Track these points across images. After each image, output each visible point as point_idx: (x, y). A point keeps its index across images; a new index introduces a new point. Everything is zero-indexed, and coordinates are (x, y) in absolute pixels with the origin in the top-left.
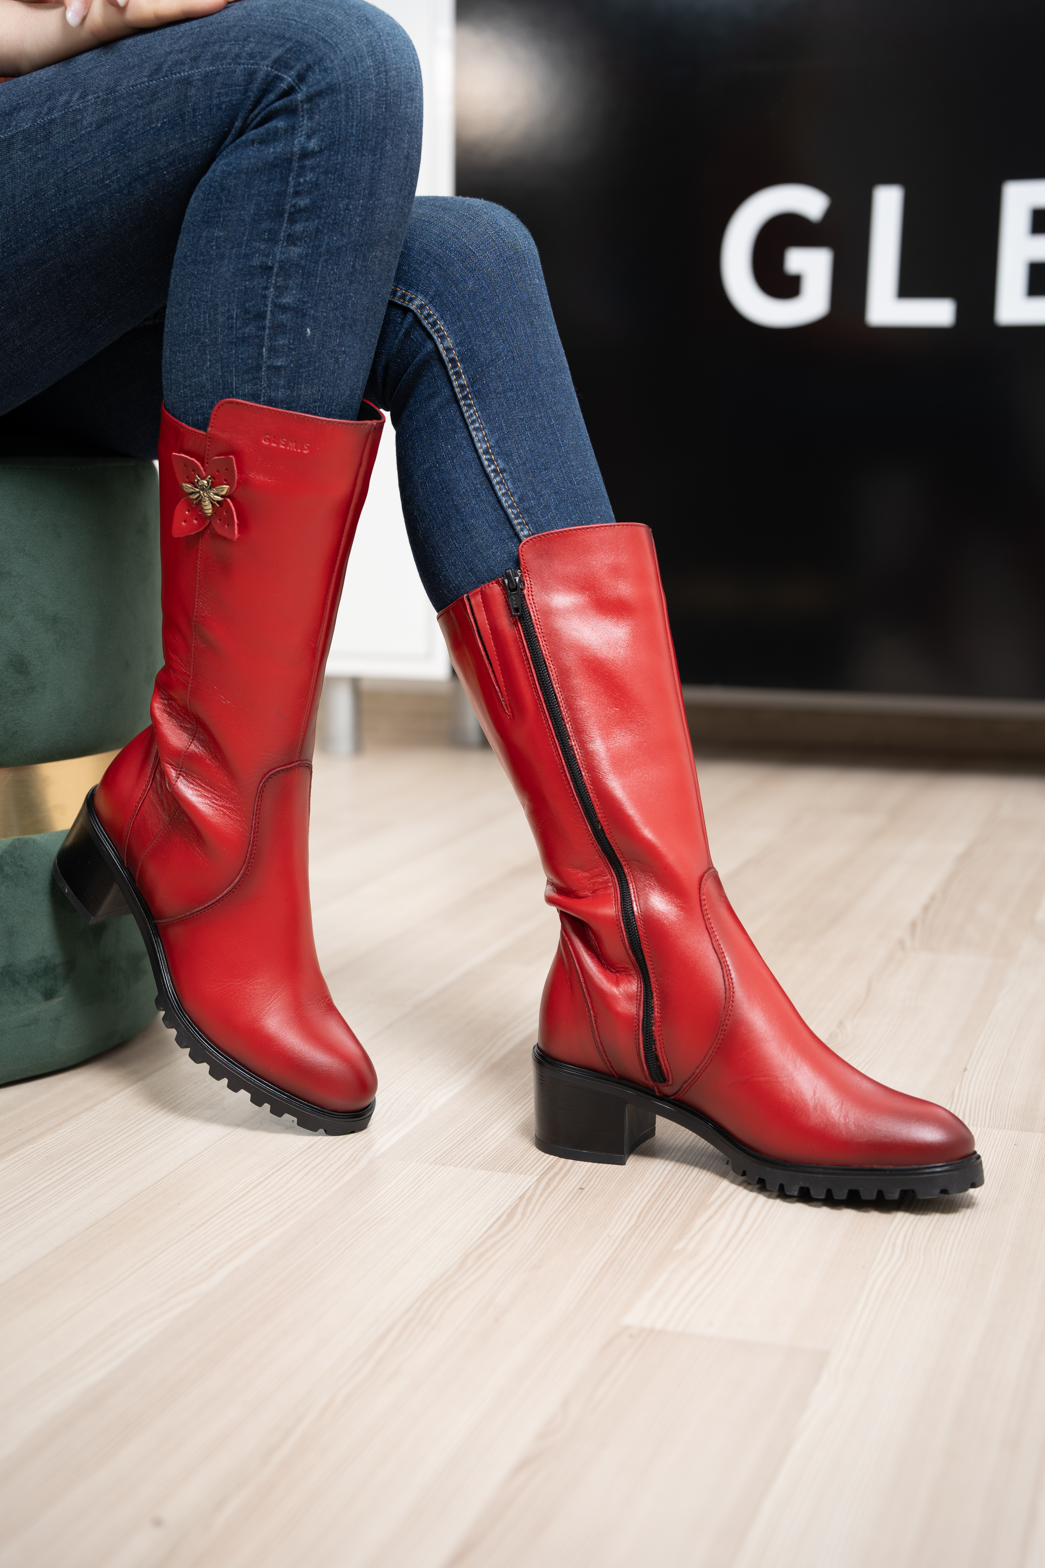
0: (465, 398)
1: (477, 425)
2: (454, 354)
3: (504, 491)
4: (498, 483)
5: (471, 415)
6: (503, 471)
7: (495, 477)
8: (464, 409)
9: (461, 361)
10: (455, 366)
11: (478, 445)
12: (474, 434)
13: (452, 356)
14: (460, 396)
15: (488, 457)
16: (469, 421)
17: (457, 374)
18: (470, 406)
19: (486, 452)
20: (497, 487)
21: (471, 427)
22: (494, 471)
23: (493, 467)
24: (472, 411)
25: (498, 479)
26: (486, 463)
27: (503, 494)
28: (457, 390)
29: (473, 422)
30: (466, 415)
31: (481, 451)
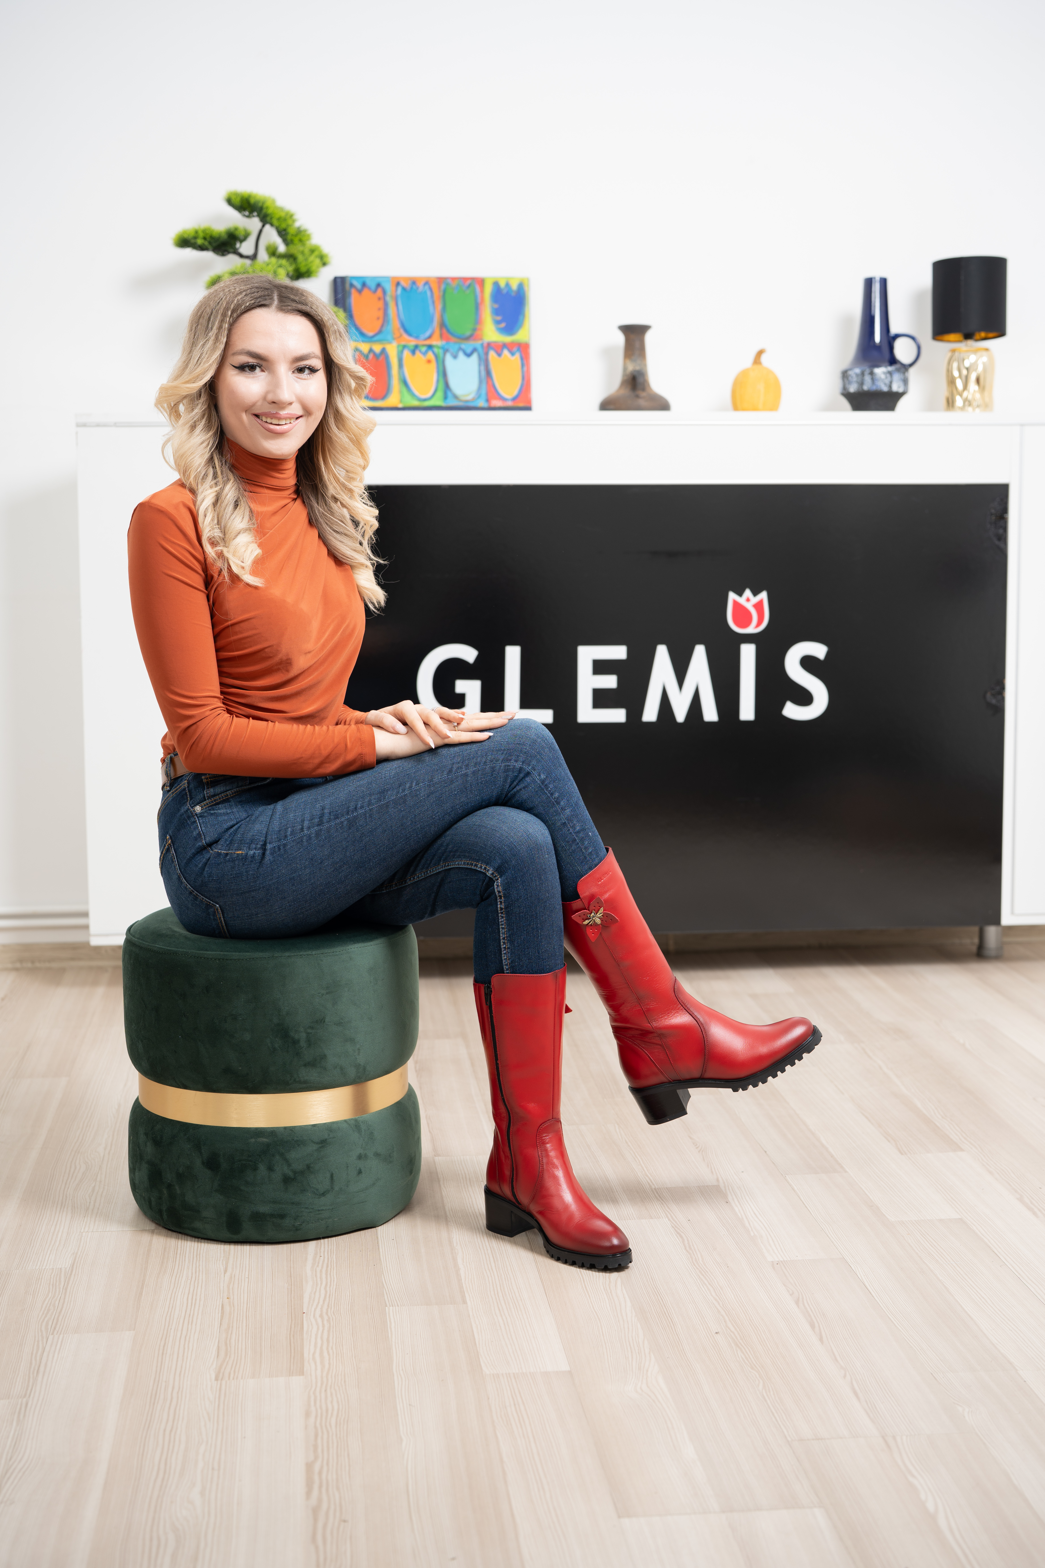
0: (502, 913)
1: (503, 926)
2: (501, 894)
3: (505, 958)
4: (504, 954)
5: (502, 921)
6: (508, 948)
7: (504, 951)
8: (500, 918)
9: (504, 897)
10: (501, 898)
11: (501, 935)
12: (501, 930)
13: (500, 894)
14: (499, 912)
15: (504, 941)
16: (500, 923)
17: (501, 902)
18: (503, 917)
19: (504, 939)
20: (503, 955)
21: (501, 927)
22: (505, 948)
23: (504, 946)
24: (503, 920)
25: (505, 952)
26: (502, 944)
27: (504, 959)
28: (499, 909)
29: (502, 925)
30: (500, 921)
31: (501, 938)
